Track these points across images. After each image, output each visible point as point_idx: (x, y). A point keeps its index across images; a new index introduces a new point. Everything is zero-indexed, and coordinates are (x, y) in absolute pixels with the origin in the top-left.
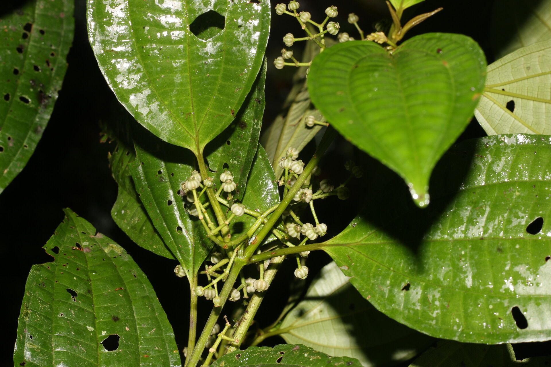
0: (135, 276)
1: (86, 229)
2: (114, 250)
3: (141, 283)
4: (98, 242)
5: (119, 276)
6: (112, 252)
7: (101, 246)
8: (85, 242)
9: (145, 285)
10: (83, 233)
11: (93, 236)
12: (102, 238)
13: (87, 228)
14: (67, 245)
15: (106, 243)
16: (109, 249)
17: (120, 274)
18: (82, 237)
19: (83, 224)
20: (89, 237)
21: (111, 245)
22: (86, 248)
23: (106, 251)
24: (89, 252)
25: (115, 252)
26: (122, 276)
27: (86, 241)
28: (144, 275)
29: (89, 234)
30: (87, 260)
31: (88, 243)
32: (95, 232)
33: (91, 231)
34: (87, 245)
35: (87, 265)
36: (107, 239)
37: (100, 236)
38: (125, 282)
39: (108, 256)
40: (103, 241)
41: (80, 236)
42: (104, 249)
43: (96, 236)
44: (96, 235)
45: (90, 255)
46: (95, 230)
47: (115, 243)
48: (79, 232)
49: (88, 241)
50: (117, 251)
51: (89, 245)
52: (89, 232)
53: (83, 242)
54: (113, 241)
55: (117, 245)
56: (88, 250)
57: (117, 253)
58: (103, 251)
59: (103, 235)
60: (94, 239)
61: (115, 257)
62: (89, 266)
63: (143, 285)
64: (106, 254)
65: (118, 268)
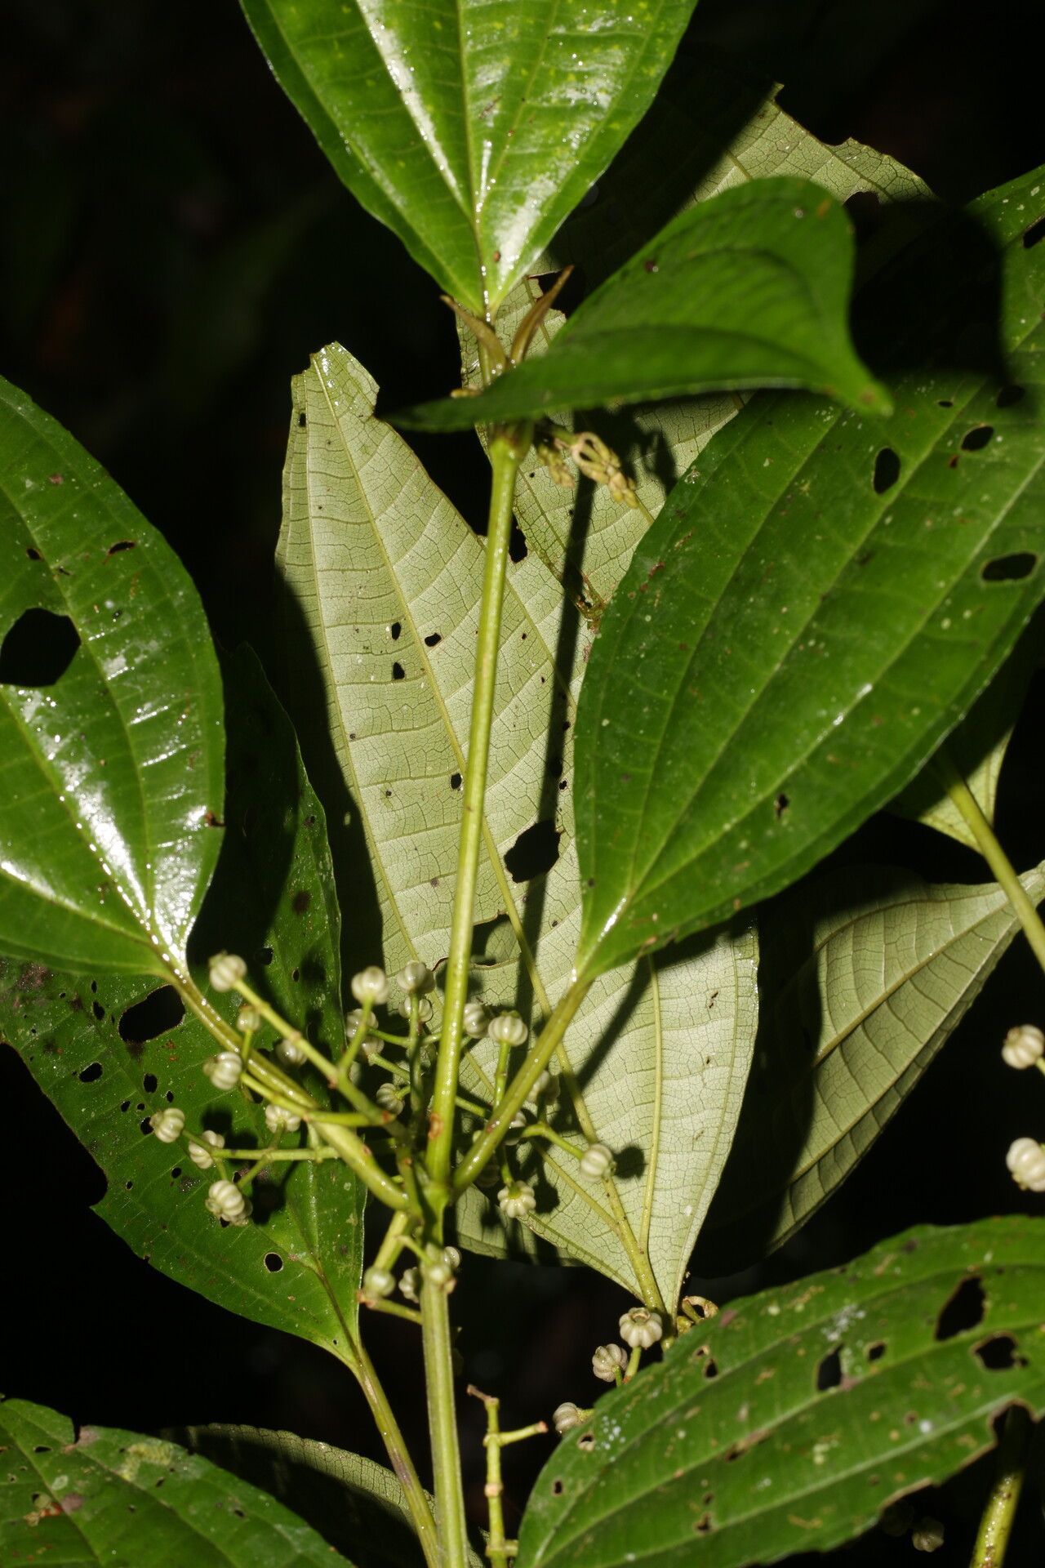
0: (240, 1514)
1: (43, 1433)
2: (148, 1462)
3: (265, 1527)
4: (92, 1457)
5: (197, 1537)
6: (145, 1469)
7: (106, 1466)
8: (57, 1481)
9: (279, 1527)
10: (40, 1450)
11: (71, 1447)
12: (98, 1438)
13: (43, 1428)
14: (11, 1520)
15: (117, 1450)
16: (134, 1465)
17: (197, 1527)
18: (41, 1465)
19: (29, 1419)
20: (61, 1455)
21: (132, 1449)
22: (68, 1499)
23: (127, 1473)
24: (81, 1506)
25: (152, 1465)
26: (202, 1532)
27: (59, 1475)
28: (263, 1497)
29: (56, 1443)
30: (84, 1532)
31: (65, 1479)
32: (72, 1430)
33: (60, 1433)
34: (65, 1489)
35: (91, 1552)
36: (114, 1436)
37: (91, 1435)
38: (220, 1547)
39: (139, 1490)
40: (104, 1447)
41: (36, 1466)
42: (119, 1473)
43: (81, 1442)
44: (77, 1438)
45: (87, 1516)
46: (69, 1422)
47: (142, 1436)
48: (26, 1452)
49: (63, 1473)
50: (157, 1462)
51: (71, 1483)
52: (55, 1437)
53: (52, 1480)
54: (133, 1436)
55: (149, 1443)
56: (75, 1503)
57: (160, 1468)
58: (118, 1481)
59: (96, 1428)
60: (79, 1454)
61: (160, 1483)
62: (97, 1552)
63: (274, 1530)
64: (130, 1487)
65: (182, 1514)
